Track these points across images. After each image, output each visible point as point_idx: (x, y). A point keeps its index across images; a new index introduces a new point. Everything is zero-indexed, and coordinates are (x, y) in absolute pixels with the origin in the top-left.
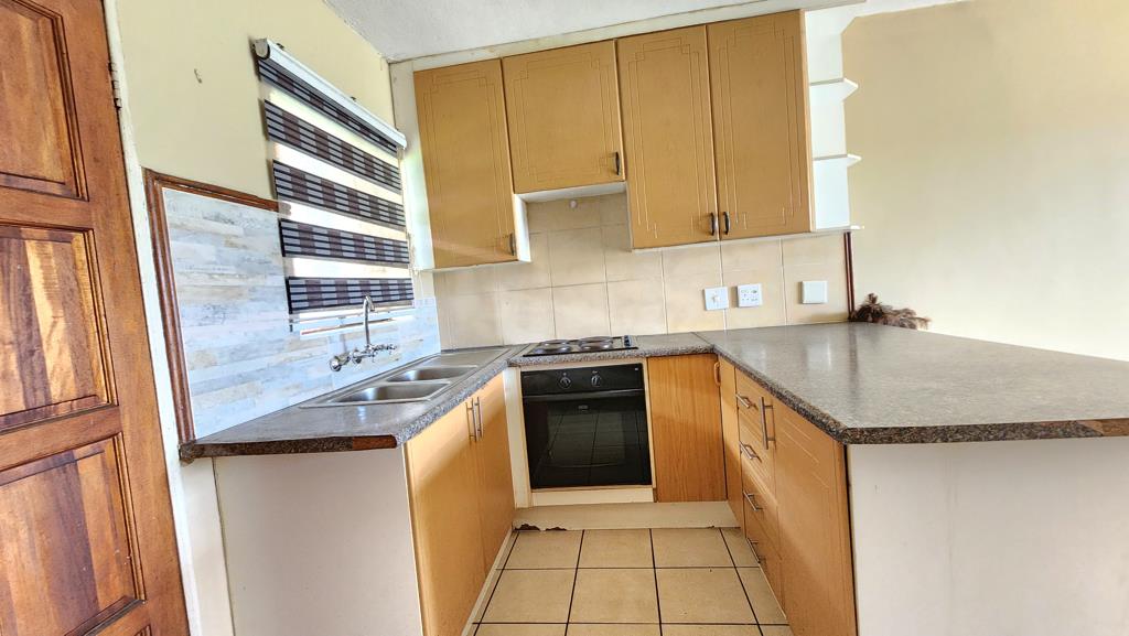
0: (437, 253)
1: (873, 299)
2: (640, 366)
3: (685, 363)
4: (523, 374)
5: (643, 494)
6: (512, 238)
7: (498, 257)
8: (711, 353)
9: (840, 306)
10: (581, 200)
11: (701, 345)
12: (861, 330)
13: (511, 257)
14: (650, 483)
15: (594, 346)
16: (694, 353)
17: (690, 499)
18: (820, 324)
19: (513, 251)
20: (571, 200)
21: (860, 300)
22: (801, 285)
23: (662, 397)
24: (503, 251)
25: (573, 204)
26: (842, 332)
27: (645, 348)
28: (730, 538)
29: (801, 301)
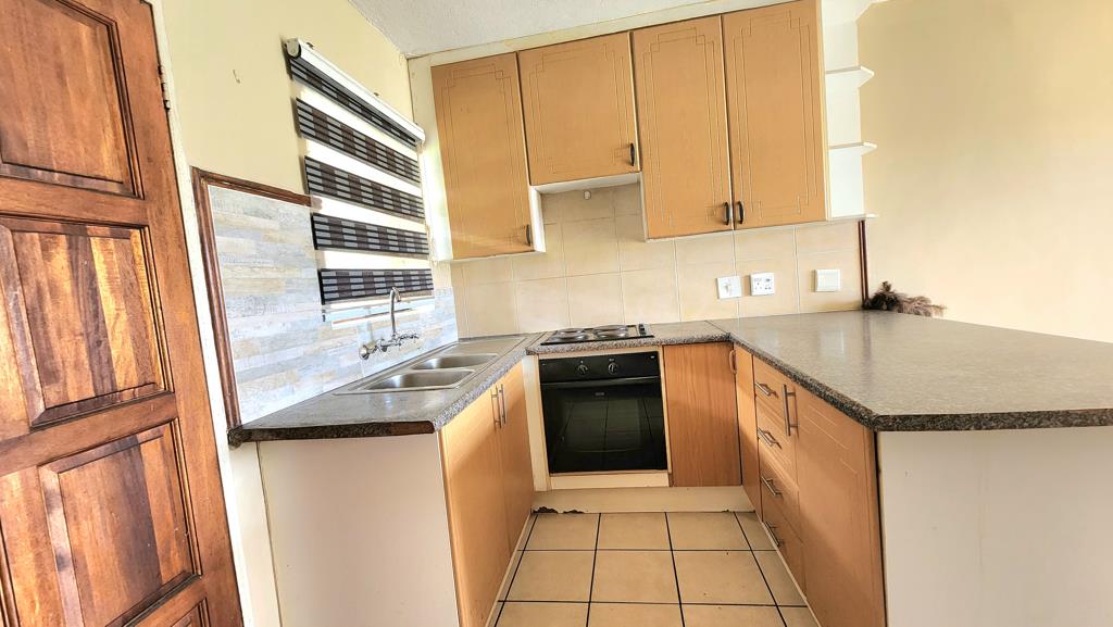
0: (455, 243)
1: (887, 287)
2: (656, 354)
3: (700, 351)
4: (541, 362)
5: (659, 479)
6: (528, 229)
7: (515, 247)
8: (727, 341)
9: (855, 295)
10: (596, 191)
11: (717, 333)
12: (875, 319)
13: (529, 248)
14: (666, 468)
15: (609, 334)
16: (710, 341)
17: (706, 484)
18: (833, 312)
19: (529, 242)
20: (585, 191)
21: (874, 288)
22: (814, 274)
23: (676, 384)
24: (519, 242)
25: (587, 194)
26: (856, 320)
27: (660, 336)
28: (745, 522)
29: (814, 287)
